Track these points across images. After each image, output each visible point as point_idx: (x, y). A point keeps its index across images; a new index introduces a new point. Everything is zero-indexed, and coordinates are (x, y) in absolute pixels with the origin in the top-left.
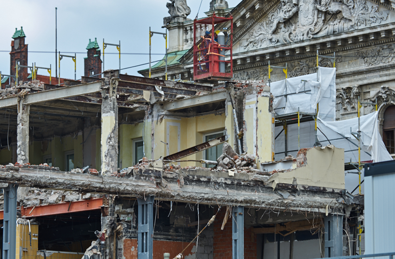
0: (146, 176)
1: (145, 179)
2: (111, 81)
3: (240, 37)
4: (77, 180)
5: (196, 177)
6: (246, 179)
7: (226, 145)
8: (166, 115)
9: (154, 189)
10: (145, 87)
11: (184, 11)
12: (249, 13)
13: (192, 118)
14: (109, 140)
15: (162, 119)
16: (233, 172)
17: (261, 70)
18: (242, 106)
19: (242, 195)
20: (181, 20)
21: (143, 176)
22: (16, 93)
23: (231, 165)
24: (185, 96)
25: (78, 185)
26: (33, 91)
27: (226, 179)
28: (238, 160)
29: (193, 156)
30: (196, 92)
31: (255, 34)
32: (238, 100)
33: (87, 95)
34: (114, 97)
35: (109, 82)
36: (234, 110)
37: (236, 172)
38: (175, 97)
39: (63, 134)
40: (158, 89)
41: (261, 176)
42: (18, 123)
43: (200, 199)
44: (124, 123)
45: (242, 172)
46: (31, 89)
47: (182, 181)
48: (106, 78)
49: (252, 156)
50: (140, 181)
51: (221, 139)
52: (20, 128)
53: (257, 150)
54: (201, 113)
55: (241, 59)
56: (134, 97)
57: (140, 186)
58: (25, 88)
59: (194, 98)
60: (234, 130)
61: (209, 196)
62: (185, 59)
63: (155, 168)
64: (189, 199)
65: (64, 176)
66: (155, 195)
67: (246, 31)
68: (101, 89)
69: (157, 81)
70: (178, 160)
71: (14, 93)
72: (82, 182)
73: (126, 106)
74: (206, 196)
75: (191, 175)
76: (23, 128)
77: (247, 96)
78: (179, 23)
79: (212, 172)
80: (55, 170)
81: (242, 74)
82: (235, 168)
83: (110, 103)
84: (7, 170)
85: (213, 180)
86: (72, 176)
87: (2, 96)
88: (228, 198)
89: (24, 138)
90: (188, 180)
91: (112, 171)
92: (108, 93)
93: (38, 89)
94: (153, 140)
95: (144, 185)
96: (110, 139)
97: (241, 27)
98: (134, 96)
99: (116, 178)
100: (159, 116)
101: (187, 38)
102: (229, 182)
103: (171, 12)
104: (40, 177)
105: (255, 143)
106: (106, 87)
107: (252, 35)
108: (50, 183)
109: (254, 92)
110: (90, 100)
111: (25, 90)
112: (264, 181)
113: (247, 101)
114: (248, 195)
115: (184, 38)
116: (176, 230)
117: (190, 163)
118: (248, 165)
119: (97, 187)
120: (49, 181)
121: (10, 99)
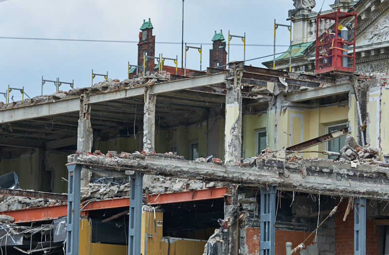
0: (269, 166)
1: (268, 169)
2: (235, 72)
3: (364, 30)
4: (201, 169)
5: (318, 168)
6: (369, 171)
7: (348, 137)
8: (289, 106)
9: (276, 179)
10: (269, 79)
11: (309, 3)
12: (374, 6)
13: (315, 109)
14: (233, 131)
15: (285, 110)
16: (356, 164)
17: (385, 63)
18: (366, 98)
19: (364, 187)
20: (306, 12)
21: (266, 166)
22: (143, 83)
23: (354, 157)
24: (309, 88)
25: (202, 174)
26: (159, 81)
27: (348, 170)
28: (360, 152)
29: (315, 147)
30: (319, 84)
31: (379, 27)
32: (362, 92)
33: (212, 85)
34: (238, 88)
35: (234, 73)
36: (358, 102)
37: (359, 164)
38: (299, 88)
39: (188, 124)
40: (282, 80)
41: (384, 168)
42: (145, 112)
43: (323, 190)
44: (248, 114)
45: (365, 164)
46: (158, 79)
47: (305, 171)
48: (231, 70)
49: (375, 148)
50: (263, 170)
51: (344, 130)
52: (146, 117)
53: (380, 142)
54: (324, 104)
55: (365, 51)
56: (258, 89)
57: (262, 176)
58: (152, 79)
59: (318, 89)
60: (357, 122)
61: (331, 187)
62: (309, 51)
63: (278, 159)
64: (311, 189)
65: (189, 164)
66: (277, 185)
67: (371, 24)
68: (226, 80)
69: (281, 73)
70: (300, 151)
71: (141, 83)
72: (206, 171)
73: (250, 97)
74: (328, 187)
75: (314, 166)
76: (149, 118)
77: (371, 89)
78: (304, 15)
79: (335, 163)
80: (180, 159)
81: (366, 67)
82: (358, 160)
83: (234, 93)
84: (134, 158)
85: (336, 171)
86: (197, 164)
87: (129, 86)
88: (350, 189)
89: (150, 127)
90: (311, 171)
91: (235, 161)
92: (233, 84)
93: (164, 79)
94: (276, 130)
95: (267, 175)
96: (234, 129)
97: (366, 20)
98: (258, 87)
99: (239, 167)
100: (282, 107)
101: (312, 31)
102: (351, 173)
103: (296, 4)
104: (166, 166)
105: (379, 135)
106: (231, 78)
107: (377, 28)
108: (175, 171)
109: (378, 85)
110: (215, 91)
111: (152, 81)
112: (387, 173)
113: (371, 94)
114: (370, 187)
115: (309, 31)
116: (298, 220)
117: (313, 154)
118: (370, 157)
119: (220, 176)
120: (174, 170)
121: (137, 89)
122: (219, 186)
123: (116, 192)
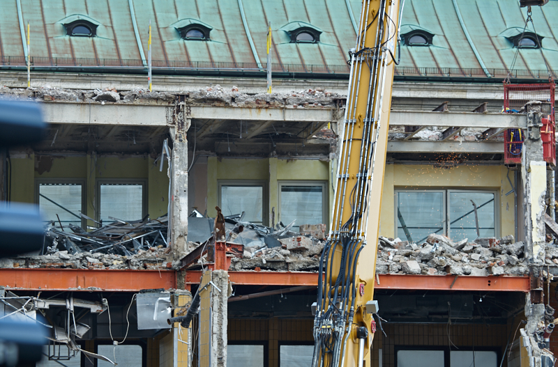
121: (311, 112)
122: (508, 275)
123: (264, 262)
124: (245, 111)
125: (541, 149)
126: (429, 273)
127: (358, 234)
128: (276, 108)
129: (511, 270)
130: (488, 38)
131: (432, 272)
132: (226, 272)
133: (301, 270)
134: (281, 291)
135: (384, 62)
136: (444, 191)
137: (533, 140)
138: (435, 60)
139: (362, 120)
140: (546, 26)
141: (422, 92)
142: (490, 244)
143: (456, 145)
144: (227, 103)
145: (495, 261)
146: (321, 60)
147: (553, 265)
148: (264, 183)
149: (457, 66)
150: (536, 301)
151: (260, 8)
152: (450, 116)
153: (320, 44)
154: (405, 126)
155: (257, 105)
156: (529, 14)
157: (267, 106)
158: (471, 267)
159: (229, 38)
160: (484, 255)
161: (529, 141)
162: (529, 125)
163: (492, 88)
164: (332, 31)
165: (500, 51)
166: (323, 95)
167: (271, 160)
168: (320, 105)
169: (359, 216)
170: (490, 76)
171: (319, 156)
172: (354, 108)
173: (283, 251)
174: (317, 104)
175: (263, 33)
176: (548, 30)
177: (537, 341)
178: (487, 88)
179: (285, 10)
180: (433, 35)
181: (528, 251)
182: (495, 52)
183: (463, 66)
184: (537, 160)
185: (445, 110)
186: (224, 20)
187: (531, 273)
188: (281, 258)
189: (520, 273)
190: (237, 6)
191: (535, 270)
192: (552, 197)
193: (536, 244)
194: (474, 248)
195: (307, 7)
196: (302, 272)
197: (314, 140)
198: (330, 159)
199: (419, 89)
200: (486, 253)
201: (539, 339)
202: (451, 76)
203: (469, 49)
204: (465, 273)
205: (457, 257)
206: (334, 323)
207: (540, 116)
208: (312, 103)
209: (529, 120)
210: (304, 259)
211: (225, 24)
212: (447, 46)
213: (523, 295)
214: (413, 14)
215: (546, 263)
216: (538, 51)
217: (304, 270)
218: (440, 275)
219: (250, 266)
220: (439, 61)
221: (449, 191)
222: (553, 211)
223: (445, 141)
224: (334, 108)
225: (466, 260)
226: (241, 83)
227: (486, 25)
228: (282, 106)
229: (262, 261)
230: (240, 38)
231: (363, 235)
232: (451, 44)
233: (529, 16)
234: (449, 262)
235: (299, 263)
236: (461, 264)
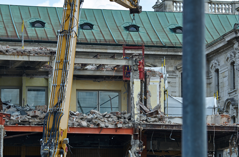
113: (151, 80)
121: (41, 57)
122: (124, 127)
123: (20, 121)
124: (12, 56)
125: (138, 74)
126: (91, 127)
127: (61, 110)
128: (26, 55)
129: (125, 125)
130: (116, 27)
131: (92, 126)
132: (3, 126)
133: (36, 125)
134: (27, 134)
135: (72, 36)
136: (97, 92)
137: (135, 70)
138: (94, 36)
139: (63, 61)
140: (141, 22)
141: (88, 49)
142: (117, 114)
143: (103, 72)
144: (4, 53)
145: (118, 121)
146: (45, 35)
147: (143, 123)
148: (20, 88)
149: (103, 39)
150: (136, 138)
151: (19, 12)
152: (100, 60)
153: (45, 28)
154: (81, 64)
155: (17, 54)
156: (134, 17)
157: (22, 54)
158: (108, 124)
159: (5, 25)
160: (114, 119)
161: (133, 71)
162: (133, 64)
163: (118, 48)
164: (50, 22)
165: (122, 33)
166: (46, 50)
167: (23, 77)
168: (45, 54)
169: (61, 102)
170: (117, 43)
171: (44, 76)
172: (59, 55)
173: (28, 117)
174: (43, 54)
175: (20, 23)
176: (142, 24)
177: (136, 155)
178: (116, 48)
179: (30, 13)
180: (94, 25)
181: (132, 117)
182: (119, 33)
183: (106, 38)
184: (137, 79)
185: (98, 57)
186: (3, 17)
187: (134, 127)
188: (27, 120)
189: (129, 127)
190: (9, 11)
191: (135, 125)
192: (143, 95)
193: (136, 114)
194: (110, 116)
195: (39, 12)
196: (36, 126)
197: (42, 69)
198: (49, 77)
199: (87, 48)
200: (115, 118)
201: (137, 155)
202: (101, 43)
203: (108, 31)
204: (106, 127)
205: (102, 120)
206: (49, 148)
207: (138, 60)
208: (41, 53)
209: (133, 62)
210: (37, 120)
211: (4, 18)
212: (99, 30)
213: (130, 136)
214: (85, 16)
215: (140, 122)
216: (137, 33)
217: (37, 125)
218: (95, 127)
219: (13, 123)
220: (96, 36)
221: (99, 91)
222: (143, 100)
223: (98, 70)
224: (51, 56)
225: (106, 121)
226: (11, 44)
227: (116, 21)
228: (28, 54)
229: (19, 121)
230: (10, 25)
231: (63, 110)
232: (101, 29)
233: (134, 18)
234: (99, 122)
235: (35, 122)
236: (104, 123)
